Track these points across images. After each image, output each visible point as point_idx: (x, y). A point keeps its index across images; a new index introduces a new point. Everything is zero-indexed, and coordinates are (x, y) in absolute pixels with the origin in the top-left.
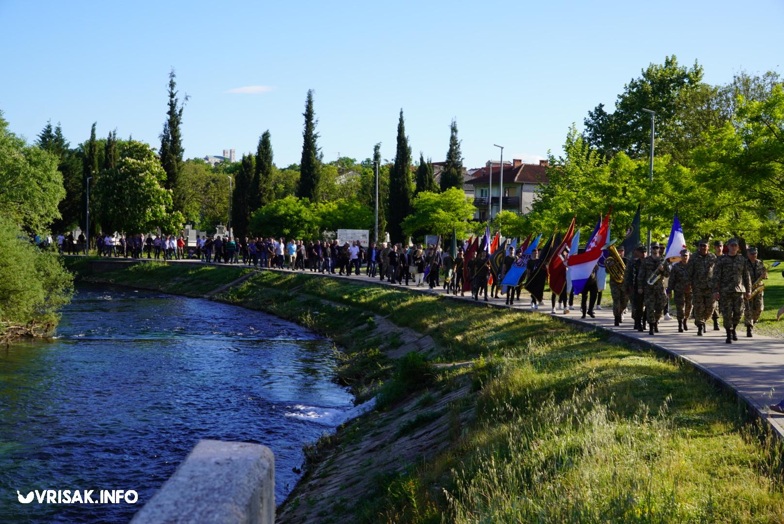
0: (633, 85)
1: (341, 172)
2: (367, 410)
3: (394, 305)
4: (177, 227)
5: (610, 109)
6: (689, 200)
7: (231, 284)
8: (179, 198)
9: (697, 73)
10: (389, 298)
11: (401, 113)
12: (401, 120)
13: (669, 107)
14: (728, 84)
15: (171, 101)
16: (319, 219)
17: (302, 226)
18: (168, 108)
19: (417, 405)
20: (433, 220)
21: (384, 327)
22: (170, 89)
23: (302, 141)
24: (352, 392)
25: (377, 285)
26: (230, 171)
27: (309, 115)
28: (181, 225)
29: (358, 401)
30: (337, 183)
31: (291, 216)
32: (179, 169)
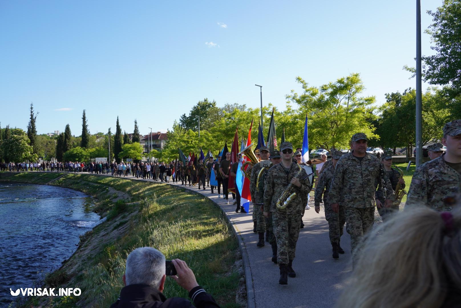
0: (195, 108)
1: (98, 138)
2: (104, 221)
3: (115, 183)
4: (35, 159)
5: (188, 115)
6: (211, 144)
7: (56, 179)
8: (36, 149)
9: (214, 103)
10: (114, 181)
11: (118, 117)
12: (118, 120)
13: (206, 115)
14: (223, 107)
15: (31, 114)
16: (89, 154)
17: (83, 157)
18: (30, 117)
19: (121, 218)
20: (129, 153)
21: (112, 191)
22: (31, 110)
23: (82, 128)
24: (99, 215)
25: (110, 176)
26: (56, 138)
27: (84, 118)
28: (37, 159)
29: (101, 218)
30: (96, 142)
31: (79, 154)
32: (35, 138)
